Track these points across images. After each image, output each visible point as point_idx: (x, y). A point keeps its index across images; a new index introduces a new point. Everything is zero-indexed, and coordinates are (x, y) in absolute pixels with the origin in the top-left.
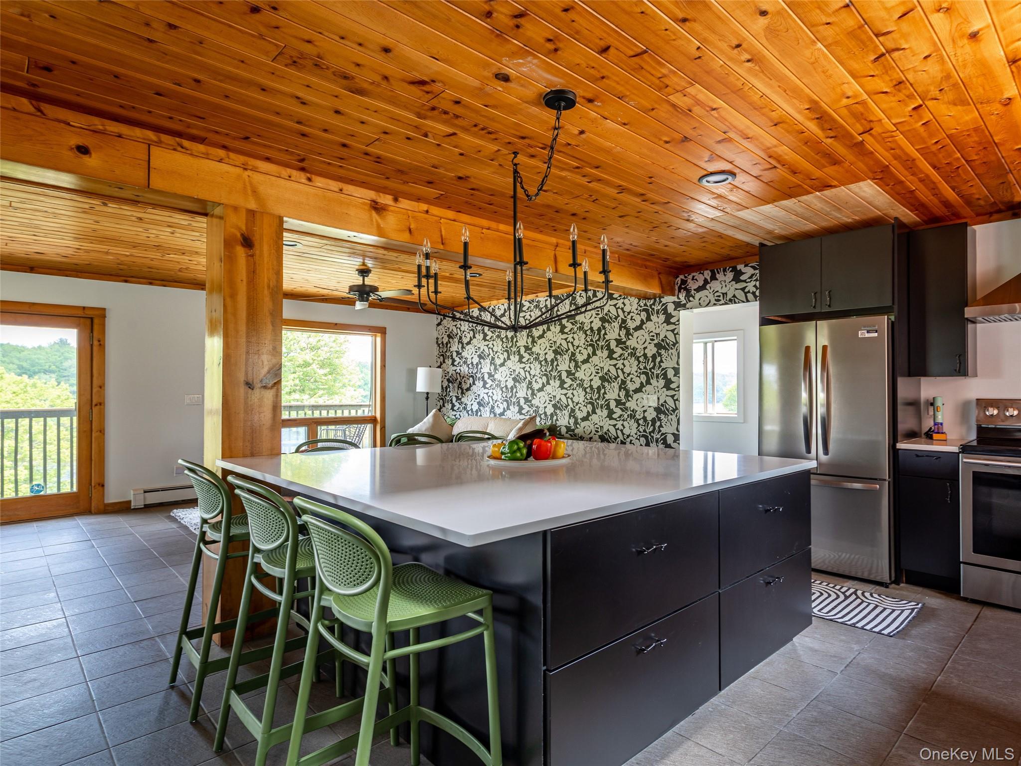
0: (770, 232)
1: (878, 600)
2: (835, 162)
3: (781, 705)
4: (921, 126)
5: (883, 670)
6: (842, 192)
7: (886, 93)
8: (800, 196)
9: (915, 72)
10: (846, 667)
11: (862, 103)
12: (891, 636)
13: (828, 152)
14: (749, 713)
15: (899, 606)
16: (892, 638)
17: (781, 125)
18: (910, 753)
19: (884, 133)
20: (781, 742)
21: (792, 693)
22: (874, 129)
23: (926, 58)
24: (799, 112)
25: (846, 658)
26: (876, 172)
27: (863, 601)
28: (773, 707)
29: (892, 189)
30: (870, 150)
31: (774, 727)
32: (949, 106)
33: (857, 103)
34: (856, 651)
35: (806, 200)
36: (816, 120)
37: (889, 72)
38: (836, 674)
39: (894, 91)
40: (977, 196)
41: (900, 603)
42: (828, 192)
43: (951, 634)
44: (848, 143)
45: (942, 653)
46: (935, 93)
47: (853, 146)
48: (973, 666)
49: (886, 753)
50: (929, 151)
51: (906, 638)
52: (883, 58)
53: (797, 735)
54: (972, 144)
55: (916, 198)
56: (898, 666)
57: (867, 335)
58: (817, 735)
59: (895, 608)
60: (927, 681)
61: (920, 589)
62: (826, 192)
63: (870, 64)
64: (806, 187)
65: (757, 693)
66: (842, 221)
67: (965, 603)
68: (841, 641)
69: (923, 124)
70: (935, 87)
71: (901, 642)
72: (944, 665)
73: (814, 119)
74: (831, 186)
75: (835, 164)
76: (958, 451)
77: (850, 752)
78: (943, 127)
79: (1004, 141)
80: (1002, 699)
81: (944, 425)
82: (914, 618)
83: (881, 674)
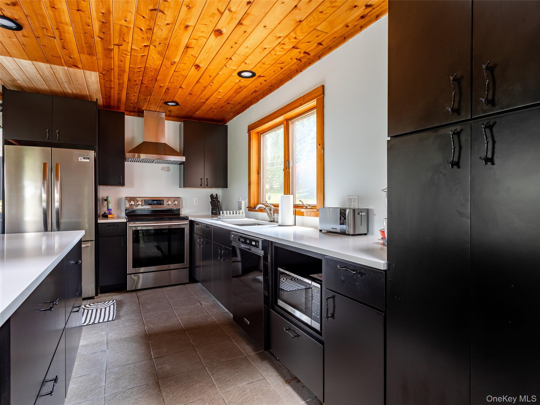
0: (14, 80)
1: (95, 306)
2: (91, 54)
3: (93, 384)
4: (140, 56)
5: (123, 337)
6: (79, 72)
7: (141, 30)
8: (55, 64)
9: (159, 28)
10: (107, 345)
11: (129, 28)
12: (114, 320)
13: (92, 46)
14: (79, 402)
15: (106, 305)
16: (115, 321)
17: (81, 12)
18: (162, 365)
19: (124, 50)
20: (110, 402)
21: (93, 374)
22: (123, 46)
23: (167, 24)
24: (97, 12)
25: (104, 341)
26: (105, 70)
27: (88, 310)
28: (89, 389)
29: (104, 82)
30: (112, 56)
31: (100, 398)
32: (157, 53)
33: (126, 27)
34: (105, 335)
35: (56, 69)
36: (101, 23)
37: (151, 20)
38: (105, 351)
39: (145, 32)
40: (132, 101)
41: (105, 303)
42: (72, 70)
43: (135, 308)
44: (106, 46)
45: (138, 317)
46: (157, 43)
47: (106, 49)
48: (152, 317)
49: (155, 371)
50: (133, 70)
51: (120, 318)
52: (154, 11)
53: (114, 393)
54: (150, 76)
55: (110, 92)
56: (127, 332)
57: (84, 160)
58: (123, 385)
59: (106, 307)
60: (143, 331)
61: (108, 294)
62: (71, 69)
63: (148, 10)
64: (63, 60)
65: (73, 388)
66: (65, 90)
67: (129, 293)
68: (94, 334)
69: (142, 56)
70: (159, 41)
71: (120, 321)
72: (143, 322)
73: (101, 21)
74: (77, 67)
75: (90, 55)
76: (126, 221)
77: (143, 382)
78: (147, 61)
79: (160, 80)
80: (170, 324)
81: (112, 210)
82: (117, 307)
83: (124, 339)
